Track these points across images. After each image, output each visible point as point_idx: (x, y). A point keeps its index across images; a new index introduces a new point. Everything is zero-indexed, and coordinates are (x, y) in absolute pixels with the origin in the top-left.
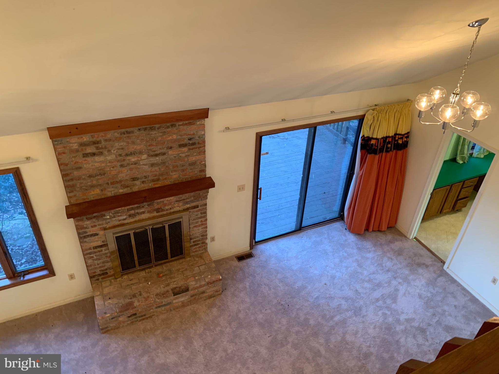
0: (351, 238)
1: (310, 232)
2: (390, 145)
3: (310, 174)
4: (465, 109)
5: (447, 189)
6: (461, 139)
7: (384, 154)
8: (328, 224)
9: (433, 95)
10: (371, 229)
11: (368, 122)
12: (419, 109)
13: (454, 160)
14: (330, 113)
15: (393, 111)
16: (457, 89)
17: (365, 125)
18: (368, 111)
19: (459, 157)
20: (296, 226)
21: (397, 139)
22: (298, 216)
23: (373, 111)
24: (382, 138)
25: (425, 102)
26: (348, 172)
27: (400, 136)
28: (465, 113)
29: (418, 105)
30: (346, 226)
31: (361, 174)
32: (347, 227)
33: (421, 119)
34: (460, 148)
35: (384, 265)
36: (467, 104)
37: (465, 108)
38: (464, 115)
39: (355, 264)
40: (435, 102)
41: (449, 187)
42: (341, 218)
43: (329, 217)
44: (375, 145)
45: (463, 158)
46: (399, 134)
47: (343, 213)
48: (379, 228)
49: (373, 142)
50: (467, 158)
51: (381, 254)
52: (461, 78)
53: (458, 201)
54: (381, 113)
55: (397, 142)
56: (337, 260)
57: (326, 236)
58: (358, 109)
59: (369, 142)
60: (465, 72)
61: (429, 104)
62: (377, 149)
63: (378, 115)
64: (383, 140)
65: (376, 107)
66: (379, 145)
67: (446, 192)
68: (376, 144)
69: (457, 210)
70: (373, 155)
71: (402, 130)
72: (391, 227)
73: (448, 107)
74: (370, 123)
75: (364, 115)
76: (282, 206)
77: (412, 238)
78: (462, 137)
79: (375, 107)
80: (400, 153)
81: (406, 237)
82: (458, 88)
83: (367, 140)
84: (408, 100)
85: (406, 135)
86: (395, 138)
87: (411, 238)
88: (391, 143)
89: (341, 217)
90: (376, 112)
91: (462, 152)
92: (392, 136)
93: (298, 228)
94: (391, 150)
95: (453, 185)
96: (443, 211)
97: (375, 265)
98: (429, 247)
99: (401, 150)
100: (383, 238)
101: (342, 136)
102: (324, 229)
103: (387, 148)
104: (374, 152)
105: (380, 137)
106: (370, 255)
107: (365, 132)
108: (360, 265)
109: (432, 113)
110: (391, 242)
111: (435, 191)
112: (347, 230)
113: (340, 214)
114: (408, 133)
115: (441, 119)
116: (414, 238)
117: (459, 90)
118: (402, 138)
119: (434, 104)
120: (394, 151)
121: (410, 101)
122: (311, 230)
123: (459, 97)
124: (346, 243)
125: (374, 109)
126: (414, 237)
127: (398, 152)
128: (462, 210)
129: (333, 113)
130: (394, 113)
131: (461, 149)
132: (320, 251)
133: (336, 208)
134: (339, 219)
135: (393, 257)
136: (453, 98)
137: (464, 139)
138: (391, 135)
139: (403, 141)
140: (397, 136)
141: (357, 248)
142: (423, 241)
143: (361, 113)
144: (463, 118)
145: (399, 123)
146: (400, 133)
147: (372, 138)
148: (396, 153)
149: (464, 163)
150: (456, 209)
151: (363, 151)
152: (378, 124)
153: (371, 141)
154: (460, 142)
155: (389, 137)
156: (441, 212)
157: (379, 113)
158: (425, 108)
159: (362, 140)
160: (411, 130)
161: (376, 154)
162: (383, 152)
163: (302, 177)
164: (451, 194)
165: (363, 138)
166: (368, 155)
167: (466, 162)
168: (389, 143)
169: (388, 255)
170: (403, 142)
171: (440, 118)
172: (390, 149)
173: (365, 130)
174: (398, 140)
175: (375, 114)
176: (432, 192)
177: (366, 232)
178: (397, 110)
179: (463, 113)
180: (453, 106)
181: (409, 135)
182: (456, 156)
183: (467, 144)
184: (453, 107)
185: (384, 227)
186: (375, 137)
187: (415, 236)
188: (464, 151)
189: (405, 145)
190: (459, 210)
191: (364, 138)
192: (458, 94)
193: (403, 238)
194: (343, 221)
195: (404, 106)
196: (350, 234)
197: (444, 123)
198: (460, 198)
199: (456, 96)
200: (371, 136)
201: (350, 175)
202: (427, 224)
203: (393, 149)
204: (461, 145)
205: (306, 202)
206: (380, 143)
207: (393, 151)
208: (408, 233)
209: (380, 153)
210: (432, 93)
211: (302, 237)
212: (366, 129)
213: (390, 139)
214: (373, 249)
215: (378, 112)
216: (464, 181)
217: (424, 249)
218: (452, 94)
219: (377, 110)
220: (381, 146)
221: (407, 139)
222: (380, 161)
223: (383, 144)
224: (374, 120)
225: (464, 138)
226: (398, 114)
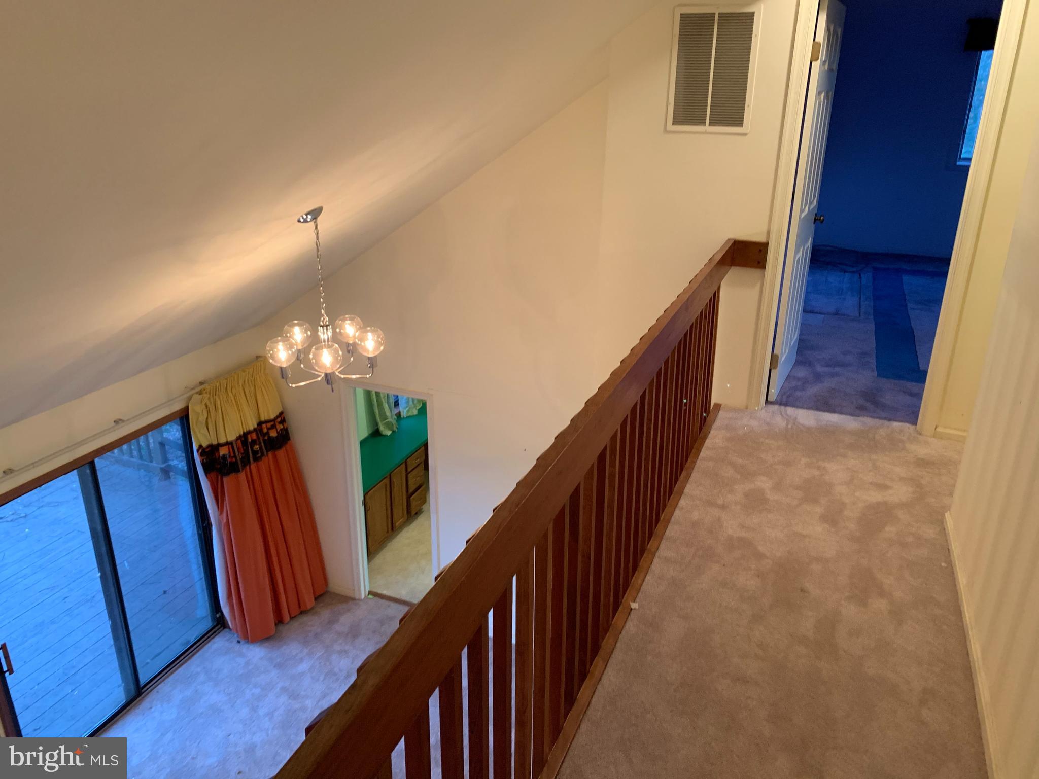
0: (256, 653)
1: (165, 687)
2: (258, 446)
3: (118, 567)
4: (350, 345)
5: (386, 485)
6: (373, 395)
7: (253, 466)
8: (198, 651)
9: (291, 337)
10: (286, 617)
11: (200, 419)
12: (279, 365)
13: (376, 434)
14: (113, 424)
15: (238, 383)
16: (324, 319)
17: (195, 425)
18: (190, 398)
19: (382, 425)
20: (127, 691)
21: (265, 430)
22: (122, 667)
23: (200, 394)
24: (239, 438)
25: (284, 350)
26: (198, 527)
27: (269, 425)
28: (352, 351)
29: (273, 359)
30: (236, 636)
31: (225, 521)
32: (238, 637)
33: (287, 380)
34: (376, 410)
35: (336, 670)
36: (348, 337)
37: (348, 345)
38: (352, 354)
39: (283, 699)
40: (300, 347)
41: (387, 481)
42: (219, 626)
43: (193, 636)
44: (230, 456)
45: (389, 425)
46: (266, 422)
47: (220, 614)
48: (300, 607)
49: (223, 451)
50: (394, 422)
51: (323, 654)
52: (322, 300)
53: (412, 498)
54: (217, 394)
55: (269, 437)
56: (245, 712)
57: (202, 677)
58: (169, 401)
59: (217, 454)
60: (322, 290)
61: (290, 352)
62: (237, 462)
63: (212, 399)
64: (242, 442)
65: (203, 387)
66: (237, 454)
67: (386, 490)
68: (229, 452)
69: (416, 513)
70: (233, 475)
71: (269, 412)
72: (321, 596)
73: (321, 348)
74: (203, 418)
75: (187, 409)
76: (74, 667)
77: (365, 596)
78: (372, 391)
79: (201, 387)
80: (281, 453)
81: (353, 599)
82: (324, 316)
83: (209, 452)
84: (257, 357)
85: (279, 420)
86: (261, 430)
87: (363, 597)
88: (258, 443)
89: (219, 623)
90: (206, 396)
91: (384, 417)
92: (255, 430)
93: (133, 692)
94: (263, 455)
95: (392, 474)
96: (395, 524)
97: (321, 679)
98: (398, 597)
99: (280, 448)
100: (313, 623)
101: (157, 465)
102: (193, 665)
103: (255, 453)
104: (233, 468)
105: (232, 437)
106: (304, 667)
107: (201, 438)
108: (294, 696)
109: (302, 366)
110: (331, 622)
111: (367, 497)
112: (242, 642)
113: (214, 618)
114: (281, 414)
115: (319, 370)
116: (368, 595)
117: (327, 319)
118: (274, 427)
119: (299, 351)
120: (270, 454)
121: (261, 359)
122: (166, 681)
123: (331, 329)
124: (250, 668)
125: (201, 390)
126: (367, 593)
127: (276, 453)
128: (423, 510)
129: (120, 422)
130: (241, 389)
131: (380, 412)
132: (202, 713)
133: (203, 609)
134: (218, 629)
135: (347, 647)
136: (324, 333)
137: (377, 394)
138: (251, 428)
139: (278, 430)
140: (264, 426)
141: (275, 667)
142: (385, 592)
143: (177, 406)
144: (352, 359)
145: (259, 403)
146: (267, 418)
147: (219, 445)
148: (275, 457)
149: (394, 432)
150: (413, 513)
151: (213, 475)
152: (221, 416)
153: (218, 451)
154: (374, 401)
155: (249, 432)
156: (392, 529)
157: (213, 396)
158: (288, 360)
159: (201, 455)
160: (283, 409)
161: (237, 471)
162: (249, 462)
163: (102, 577)
164: (395, 489)
165: (201, 451)
166: (225, 479)
167: (395, 429)
168: (254, 442)
169: (337, 647)
170: (278, 433)
171: (316, 368)
172: (261, 452)
173: (199, 435)
174: (268, 433)
175: (206, 400)
176: (363, 498)
177: (281, 627)
178: (244, 382)
179: (348, 352)
180: (328, 345)
181: (284, 418)
182: (377, 425)
183: (385, 400)
184: (329, 347)
185: (309, 601)
186: (223, 440)
187: (367, 590)
188: (385, 413)
189: (284, 438)
190: (418, 513)
191: (203, 451)
192: (328, 325)
193: (350, 603)
194: (227, 630)
195: (253, 369)
196: (251, 647)
197: (326, 375)
198: (411, 491)
199: (327, 329)
200: (215, 443)
201: (204, 530)
202: (379, 559)
203: (267, 452)
204: (376, 404)
205: (131, 629)
206: (238, 449)
207: (267, 454)
208: (354, 590)
209: (244, 466)
210: (288, 335)
211: (151, 708)
212: (200, 432)
213: (254, 436)
214: (306, 651)
215: (210, 394)
216: (406, 462)
217: (392, 604)
218: (319, 327)
219: (208, 390)
220: (242, 454)
221: (283, 425)
222: (251, 481)
223: (244, 449)
224: (208, 412)
225: (376, 392)
226: (249, 386)
